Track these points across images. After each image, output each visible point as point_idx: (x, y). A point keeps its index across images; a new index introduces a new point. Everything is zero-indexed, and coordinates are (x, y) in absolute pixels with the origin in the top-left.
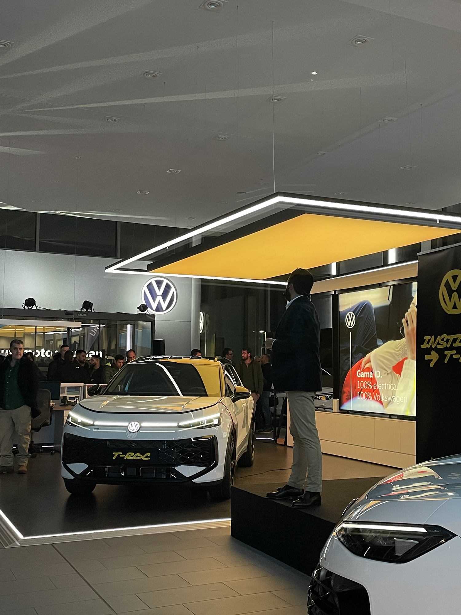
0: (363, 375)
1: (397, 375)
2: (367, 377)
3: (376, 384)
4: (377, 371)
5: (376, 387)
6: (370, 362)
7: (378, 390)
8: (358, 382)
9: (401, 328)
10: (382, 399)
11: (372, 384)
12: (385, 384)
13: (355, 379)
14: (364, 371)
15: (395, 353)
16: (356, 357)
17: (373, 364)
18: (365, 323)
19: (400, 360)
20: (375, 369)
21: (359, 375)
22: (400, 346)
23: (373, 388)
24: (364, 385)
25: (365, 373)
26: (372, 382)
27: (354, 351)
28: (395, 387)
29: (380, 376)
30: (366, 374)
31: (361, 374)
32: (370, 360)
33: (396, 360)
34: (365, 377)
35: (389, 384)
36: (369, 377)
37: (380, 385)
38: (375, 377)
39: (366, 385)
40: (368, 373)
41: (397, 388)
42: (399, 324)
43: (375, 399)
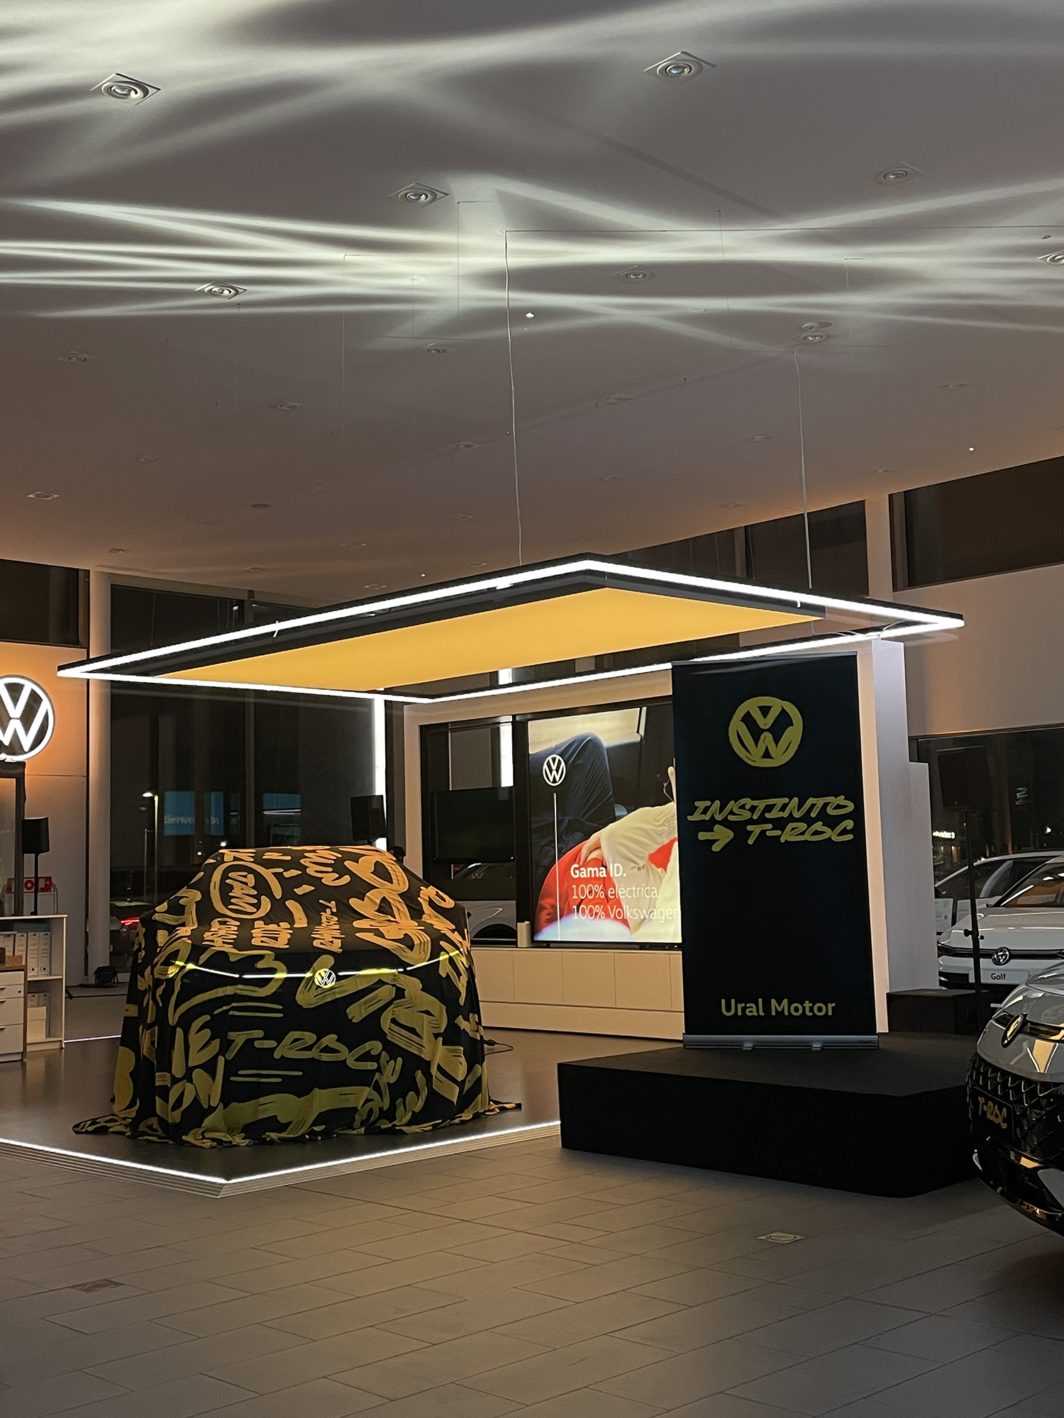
0: (584, 873)
1: (660, 870)
2: (593, 876)
3: (615, 888)
4: (616, 865)
5: (615, 895)
6: (600, 848)
7: (619, 899)
8: (574, 886)
9: (665, 785)
10: (628, 915)
11: (605, 890)
12: (634, 888)
13: (566, 883)
14: (586, 865)
15: (653, 830)
16: (568, 841)
17: (606, 852)
18: (587, 776)
19: (665, 843)
20: (610, 860)
21: (576, 874)
22: (664, 816)
23: (606, 896)
24: (587, 892)
25: (589, 869)
26: (604, 886)
27: (562, 829)
28: (656, 892)
29: (623, 874)
30: (591, 871)
31: (580, 871)
32: (600, 845)
33: (657, 843)
34: (589, 876)
35: (641, 887)
36: (597, 876)
37: (622, 891)
38: (611, 875)
39: (590, 892)
40: (596, 869)
41: (660, 891)
43: (612, 917)
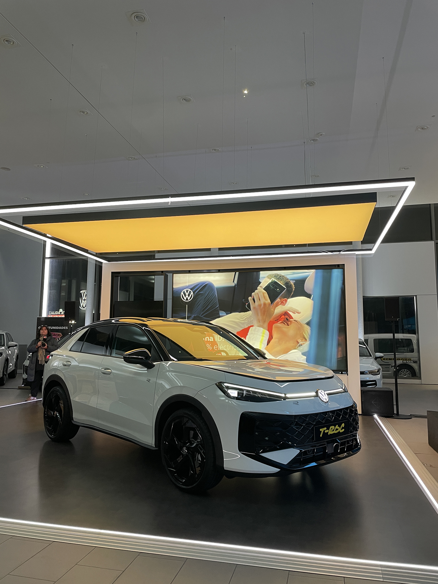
5: (217, 348)
11: (212, 346)
23: (213, 349)
42: (245, 301)
